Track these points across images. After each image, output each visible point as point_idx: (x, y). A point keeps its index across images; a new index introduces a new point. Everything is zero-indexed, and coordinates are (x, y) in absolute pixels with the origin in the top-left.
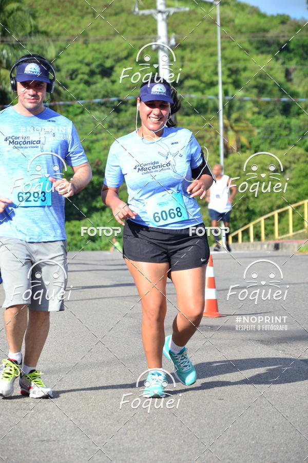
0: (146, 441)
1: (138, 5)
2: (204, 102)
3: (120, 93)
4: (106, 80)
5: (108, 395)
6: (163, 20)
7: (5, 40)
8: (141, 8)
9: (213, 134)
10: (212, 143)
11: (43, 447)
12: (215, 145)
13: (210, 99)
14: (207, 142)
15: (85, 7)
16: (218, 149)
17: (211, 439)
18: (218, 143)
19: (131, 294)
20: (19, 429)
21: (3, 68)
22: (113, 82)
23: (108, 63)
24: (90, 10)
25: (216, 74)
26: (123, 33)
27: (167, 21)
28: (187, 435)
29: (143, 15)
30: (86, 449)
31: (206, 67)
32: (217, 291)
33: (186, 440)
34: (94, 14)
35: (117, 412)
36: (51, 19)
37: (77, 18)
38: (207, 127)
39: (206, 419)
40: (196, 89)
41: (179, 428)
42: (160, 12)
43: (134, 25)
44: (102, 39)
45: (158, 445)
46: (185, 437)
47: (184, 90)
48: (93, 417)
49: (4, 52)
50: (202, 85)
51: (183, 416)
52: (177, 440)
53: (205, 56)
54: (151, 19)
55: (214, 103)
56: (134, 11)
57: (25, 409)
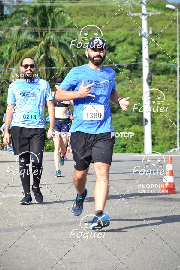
0: (132, 265)
1: (131, 10)
2: (168, 67)
3: (119, 61)
4: (111, 53)
5: (110, 237)
6: (145, 19)
7: (53, 29)
8: (133, 12)
9: (173, 86)
10: (172, 91)
11: (72, 267)
12: (174, 93)
13: (172, 66)
14: (169, 90)
15: (100, 12)
16: (176, 95)
17: (170, 265)
18: (176, 91)
19: (124, 179)
20: (58, 256)
21: (51, 45)
22: (115, 55)
23: (113, 44)
24: (102, 13)
25: (176, 51)
26: (121, 26)
27: (148, 20)
28: (156, 262)
29: (134, 16)
30: (97, 268)
31: (169, 47)
32: (175, 178)
33: (155, 264)
34: (105, 16)
35: (115, 247)
36: (80, 18)
37: (95, 18)
38: (169, 82)
39: (167, 252)
40: (163, 60)
41: (151, 257)
42: (143, 14)
43: (128, 22)
44: (109, 30)
45: (139, 267)
46: (155, 263)
47: (157, 60)
48: (101, 250)
49: (52, 36)
50: (167, 58)
51: (154, 250)
52: (150, 264)
53: (169, 40)
54: (139, 19)
55: (174, 68)
56: (129, 14)
57: (61, 244)
